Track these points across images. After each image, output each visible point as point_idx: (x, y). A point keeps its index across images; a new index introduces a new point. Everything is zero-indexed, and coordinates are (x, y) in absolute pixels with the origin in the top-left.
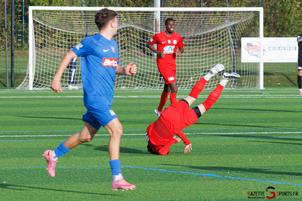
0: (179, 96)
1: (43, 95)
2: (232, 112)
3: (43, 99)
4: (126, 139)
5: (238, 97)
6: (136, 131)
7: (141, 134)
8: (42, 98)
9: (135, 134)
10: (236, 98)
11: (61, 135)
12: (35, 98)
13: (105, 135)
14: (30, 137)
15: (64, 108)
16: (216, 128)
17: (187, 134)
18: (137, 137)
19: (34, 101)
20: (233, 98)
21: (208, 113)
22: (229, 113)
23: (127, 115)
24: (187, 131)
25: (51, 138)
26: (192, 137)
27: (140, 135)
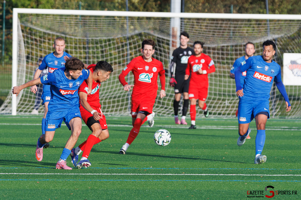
0: (205, 126)
1: (30, 121)
2: (275, 148)
3: (30, 127)
4: (143, 180)
5: (280, 129)
6: (155, 170)
7: (161, 174)
8: (30, 125)
9: (153, 174)
10: (277, 131)
11: (59, 174)
12: (21, 126)
13: (115, 174)
14: (20, 175)
15: (59, 139)
16: (257, 168)
17: (220, 175)
18: (157, 177)
19: (20, 129)
20: (274, 131)
21: (245, 149)
22: (271, 149)
23: (140, 149)
24: (221, 171)
25: (47, 177)
26: (227, 179)
27: (160, 176)
